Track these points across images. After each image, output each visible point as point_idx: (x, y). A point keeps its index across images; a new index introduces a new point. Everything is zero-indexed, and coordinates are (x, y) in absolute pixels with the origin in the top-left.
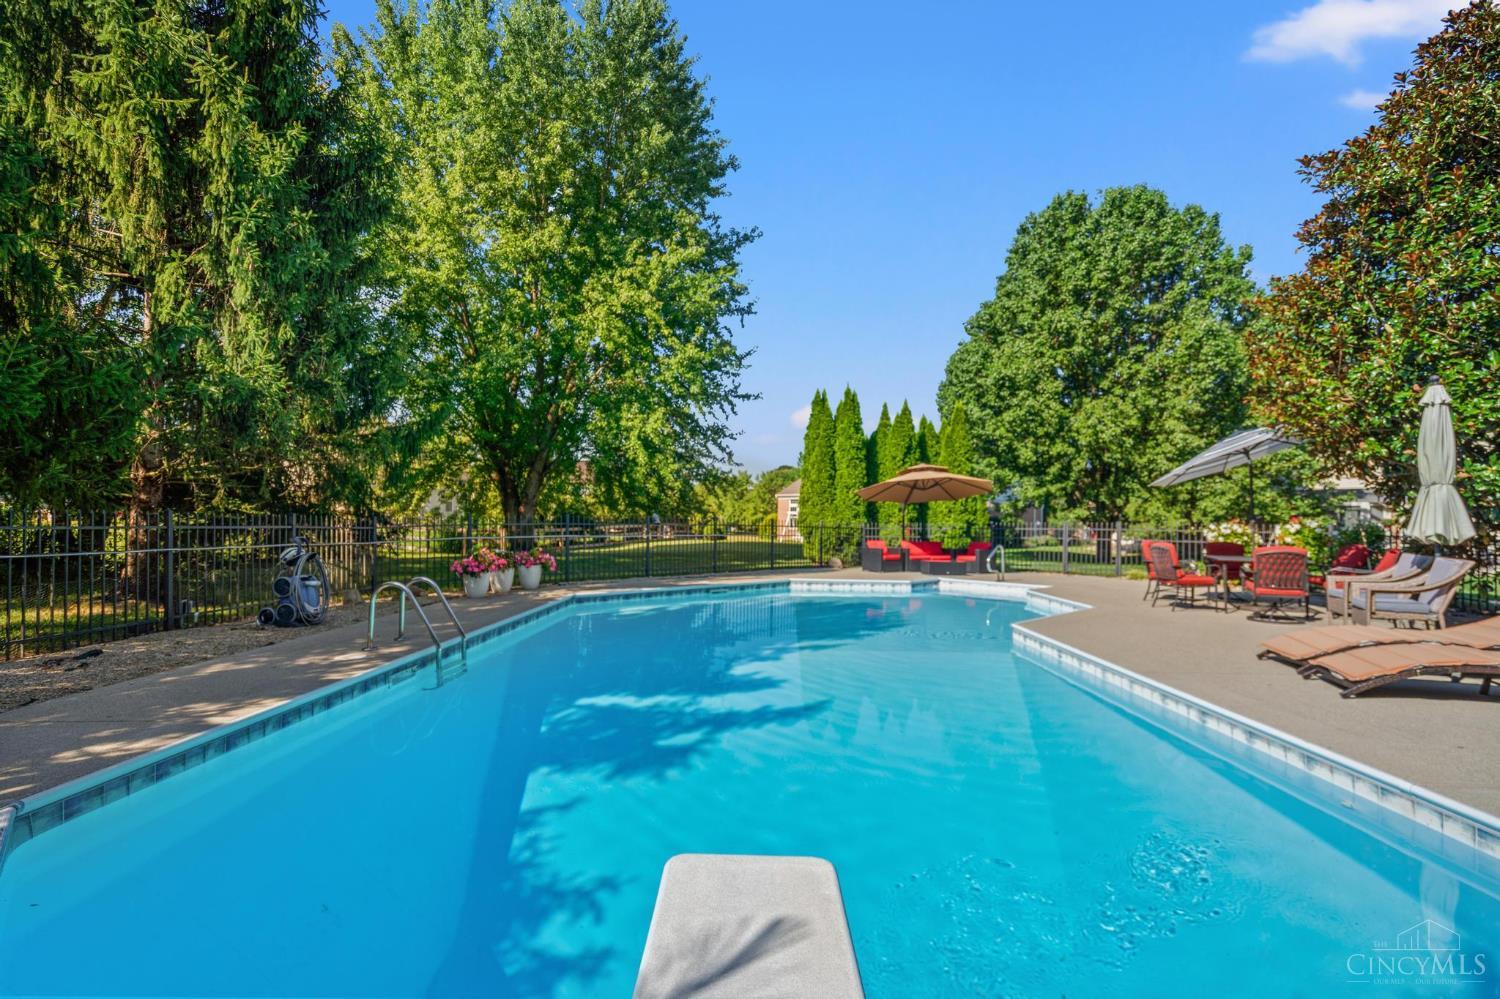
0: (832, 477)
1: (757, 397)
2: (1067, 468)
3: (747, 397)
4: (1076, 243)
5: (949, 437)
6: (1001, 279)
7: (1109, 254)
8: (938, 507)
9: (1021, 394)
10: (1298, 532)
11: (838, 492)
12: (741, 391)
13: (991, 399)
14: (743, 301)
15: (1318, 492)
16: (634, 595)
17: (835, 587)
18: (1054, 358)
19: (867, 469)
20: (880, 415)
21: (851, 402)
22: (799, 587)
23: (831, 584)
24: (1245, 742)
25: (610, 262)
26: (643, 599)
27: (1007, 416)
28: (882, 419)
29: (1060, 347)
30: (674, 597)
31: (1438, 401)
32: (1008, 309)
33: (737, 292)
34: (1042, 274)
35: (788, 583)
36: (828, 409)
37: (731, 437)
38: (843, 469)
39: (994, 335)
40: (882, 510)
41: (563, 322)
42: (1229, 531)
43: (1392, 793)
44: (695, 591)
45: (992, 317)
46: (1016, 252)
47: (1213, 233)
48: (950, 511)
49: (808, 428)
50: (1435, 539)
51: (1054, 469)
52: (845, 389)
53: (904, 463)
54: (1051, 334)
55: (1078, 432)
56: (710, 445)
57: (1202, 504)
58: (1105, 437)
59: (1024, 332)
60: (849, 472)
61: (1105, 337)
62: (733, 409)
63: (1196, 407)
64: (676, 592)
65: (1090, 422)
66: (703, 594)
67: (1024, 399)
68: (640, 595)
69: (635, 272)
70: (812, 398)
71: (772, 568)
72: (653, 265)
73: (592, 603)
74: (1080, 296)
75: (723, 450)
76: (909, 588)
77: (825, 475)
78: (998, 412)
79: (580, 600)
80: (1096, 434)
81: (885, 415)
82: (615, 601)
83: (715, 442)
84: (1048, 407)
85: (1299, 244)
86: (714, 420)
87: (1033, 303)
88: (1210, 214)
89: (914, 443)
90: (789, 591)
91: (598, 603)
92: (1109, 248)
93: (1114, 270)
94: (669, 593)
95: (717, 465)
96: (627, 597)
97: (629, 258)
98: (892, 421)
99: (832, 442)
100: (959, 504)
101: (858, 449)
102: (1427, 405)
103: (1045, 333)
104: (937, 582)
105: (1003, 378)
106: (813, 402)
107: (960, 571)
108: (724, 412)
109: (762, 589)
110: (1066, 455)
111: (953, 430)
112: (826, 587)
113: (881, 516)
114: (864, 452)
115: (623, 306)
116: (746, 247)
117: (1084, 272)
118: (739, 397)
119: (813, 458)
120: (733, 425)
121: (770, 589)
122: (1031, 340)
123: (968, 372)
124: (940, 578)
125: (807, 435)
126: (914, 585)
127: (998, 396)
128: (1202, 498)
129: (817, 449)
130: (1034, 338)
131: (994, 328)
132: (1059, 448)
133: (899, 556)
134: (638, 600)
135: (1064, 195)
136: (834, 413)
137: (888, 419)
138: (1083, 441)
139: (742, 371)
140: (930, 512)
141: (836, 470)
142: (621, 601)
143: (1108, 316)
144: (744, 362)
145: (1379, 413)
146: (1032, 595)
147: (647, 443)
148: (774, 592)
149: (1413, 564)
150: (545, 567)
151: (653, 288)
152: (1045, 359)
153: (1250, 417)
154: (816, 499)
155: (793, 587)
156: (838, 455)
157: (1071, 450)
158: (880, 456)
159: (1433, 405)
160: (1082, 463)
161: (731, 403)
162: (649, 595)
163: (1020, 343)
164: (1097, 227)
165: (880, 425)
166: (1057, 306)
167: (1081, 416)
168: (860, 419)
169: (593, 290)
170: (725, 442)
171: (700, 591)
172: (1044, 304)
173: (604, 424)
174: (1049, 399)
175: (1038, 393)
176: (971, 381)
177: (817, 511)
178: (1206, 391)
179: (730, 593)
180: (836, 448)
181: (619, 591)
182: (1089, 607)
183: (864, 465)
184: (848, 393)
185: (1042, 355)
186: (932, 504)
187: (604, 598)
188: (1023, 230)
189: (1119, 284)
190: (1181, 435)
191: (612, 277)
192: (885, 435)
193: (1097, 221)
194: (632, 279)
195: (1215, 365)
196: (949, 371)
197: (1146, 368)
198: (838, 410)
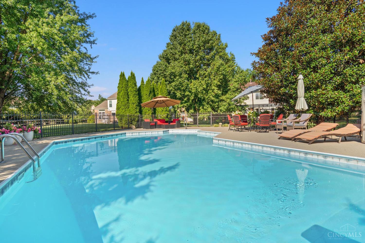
0: (128, 100)
1: (97, 73)
2: (189, 99)
3: (93, 73)
4: (189, 36)
5: (161, 89)
6: (168, 44)
7: (198, 40)
8: (159, 109)
9: (177, 77)
10: (252, 113)
11: (130, 105)
12: (91, 71)
13: (168, 78)
14: (92, 39)
15: (242, 105)
16: (77, 140)
17: (140, 134)
18: (185, 68)
19: (139, 97)
20: (141, 81)
21: (133, 76)
22: (129, 134)
23: (139, 133)
24: (304, 156)
25: (37, 15)
26: (80, 141)
27: (173, 84)
28: (142, 82)
29: (186, 65)
30: (90, 140)
31: (301, 78)
32: (171, 53)
33: (89, 35)
34: (180, 44)
35: (125, 133)
36: (125, 78)
37: (89, 87)
38: (131, 98)
39: (168, 60)
40: (143, 111)
41: (14, 36)
42: (238, 113)
43: (351, 160)
44: (97, 137)
45: (167, 55)
46: (173, 36)
47: (219, 39)
48: (162, 111)
49: (119, 84)
50: (301, 110)
51: (185, 99)
52: (131, 72)
53: (150, 96)
54: (184, 61)
55: (191, 89)
56: (80, 89)
57: (220, 108)
58: (199, 90)
59: (177, 60)
60: (133, 99)
61: (197, 63)
62: (88, 77)
63: (219, 83)
64: (91, 138)
65: (195, 86)
66: (100, 138)
67: (178, 79)
68: (79, 140)
69: (50, 20)
70: (120, 74)
71: (114, 130)
72: (57, 19)
73: (61, 144)
74: (191, 51)
75: (85, 90)
76: (162, 132)
77: (126, 99)
78: (170, 82)
79: (57, 143)
80: (197, 89)
81: (143, 81)
82: (70, 143)
83: (82, 88)
84: (184, 81)
85: (263, 40)
86: (82, 80)
87: (179, 52)
88: (218, 33)
89: (152, 90)
90: (126, 136)
91: (64, 144)
92: (198, 39)
93: (199, 45)
94: (89, 139)
95: (83, 96)
96: (74, 141)
97: (46, 15)
98: (145, 83)
99: (127, 89)
100: (165, 109)
101: (136, 91)
102: (299, 79)
103: (183, 61)
104: (168, 131)
105: (172, 73)
106: (120, 76)
107: (173, 127)
108: (85, 77)
109: (118, 136)
110: (189, 95)
111: (162, 87)
112: (138, 134)
113: (143, 112)
114: (138, 92)
115: (46, 33)
116: (90, 19)
117: (192, 44)
118: (90, 73)
119: (121, 94)
120: (89, 82)
121: (120, 135)
122: (179, 62)
123: (162, 70)
124: (169, 129)
125: (118, 86)
126: (163, 132)
127: (170, 78)
128: (220, 107)
129: (123, 91)
130: (180, 62)
131: (168, 58)
132: (187, 93)
133: (154, 124)
134: (78, 142)
135: (185, 22)
136: (127, 79)
137: (144, 82)
138: (193, 91)
139: (92, 64)
140: (157, 111)
141: (129, 98)
142: (72, 142)
143: (198, 57)
144: (93, 60)
145: (285, 82)
146: (199, 132)
147: (57, 87)
148: (121, 136)
149: (294, 116)
150: (35, 132)
151: (58, 28)
152: (183, 68)
153: (229, 87)
154: (123, 107)
155: (127, 134)
156: (129, 93)
157: (190, 94)
158: (142, 94)
159: (301, 79)
160: (192, 98)
161: (87, 74)
162: (82, 140)
163: (176, 62)
164: (194, 33)
165: (141, 84)
166: (185, 53)
167: (192, 84)
168: (136, 82)
169: (30, 24)
170: (86, 88)
171: (99, 137)
172: (182, 53)
173: (37, 79)
174: (184, 79)
175: (182, 77)
176: (162, 73)
177: (123, 111)
178: (221, 79)
179: (108, 137)
180: (129, 91)
181: (71, 139)
182: (221, 133)
183: (138, 96)
184: (132, 73)
185: (182, 67)
186: (157, 109)
187: (66, 142)
188: (174, 30)
189: (201, 49)
190: (216, 90)
191: (39, 21)
192: (143, 87)
193: (194, 31)
194: (48, 24)
195: (223, 73)
196: (154, 70)
197: (207, 73)
198: (129, 78)
